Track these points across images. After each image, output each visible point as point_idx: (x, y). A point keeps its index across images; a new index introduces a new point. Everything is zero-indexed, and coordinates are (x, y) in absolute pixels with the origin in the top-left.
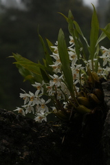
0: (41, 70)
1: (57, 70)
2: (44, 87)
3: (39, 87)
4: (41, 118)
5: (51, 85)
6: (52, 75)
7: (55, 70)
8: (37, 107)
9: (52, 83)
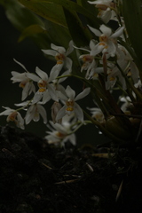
0: (67, 13)
1: (109, 13)
2: (73, 56)
3: (62, 57)
4: (62, 135)
5: (93, 53)
6: (98, 28)
7: (103, 15)
8: (55, 107)
9: (95, 48)
